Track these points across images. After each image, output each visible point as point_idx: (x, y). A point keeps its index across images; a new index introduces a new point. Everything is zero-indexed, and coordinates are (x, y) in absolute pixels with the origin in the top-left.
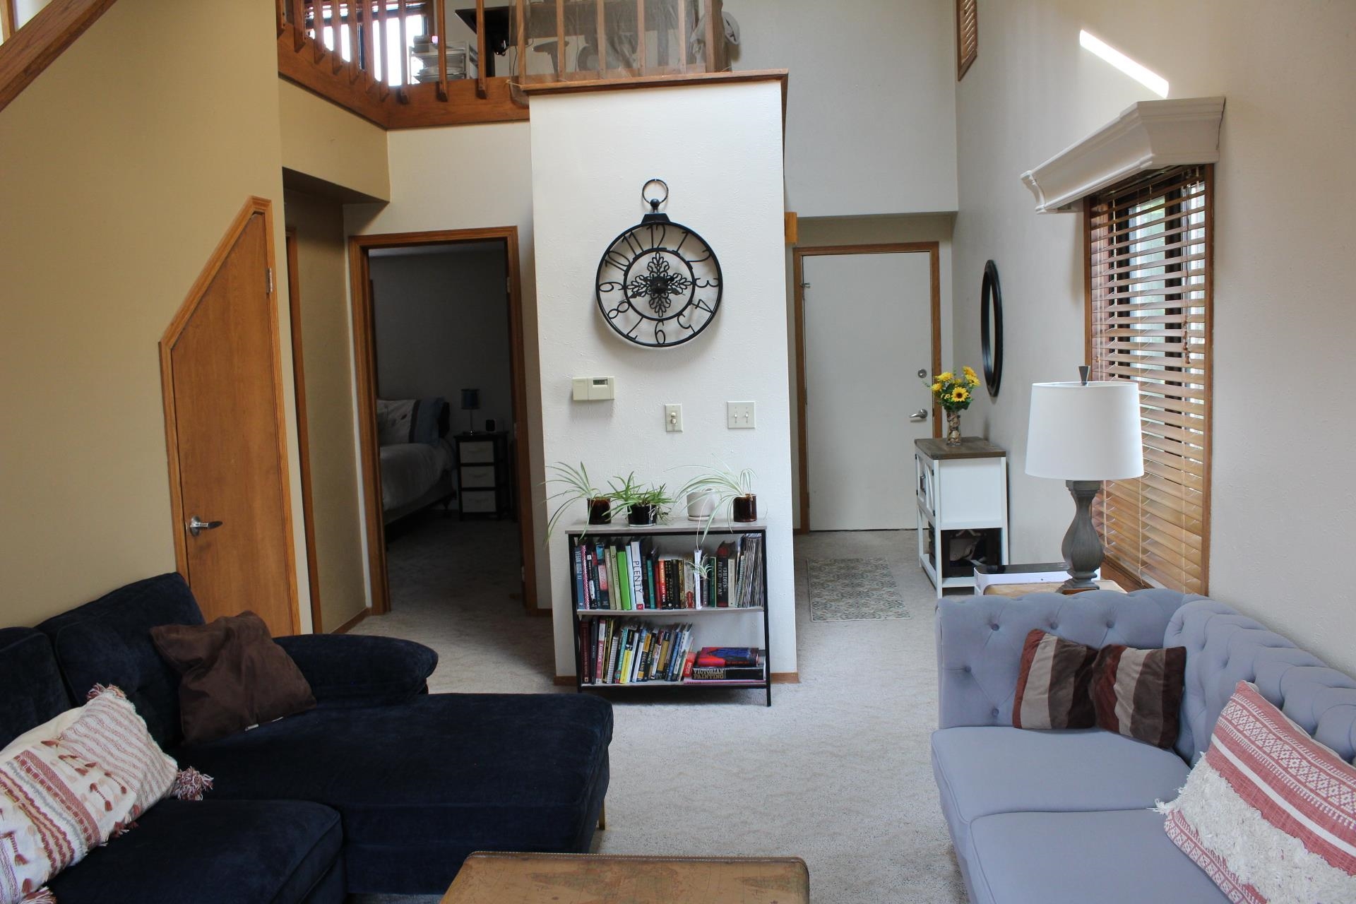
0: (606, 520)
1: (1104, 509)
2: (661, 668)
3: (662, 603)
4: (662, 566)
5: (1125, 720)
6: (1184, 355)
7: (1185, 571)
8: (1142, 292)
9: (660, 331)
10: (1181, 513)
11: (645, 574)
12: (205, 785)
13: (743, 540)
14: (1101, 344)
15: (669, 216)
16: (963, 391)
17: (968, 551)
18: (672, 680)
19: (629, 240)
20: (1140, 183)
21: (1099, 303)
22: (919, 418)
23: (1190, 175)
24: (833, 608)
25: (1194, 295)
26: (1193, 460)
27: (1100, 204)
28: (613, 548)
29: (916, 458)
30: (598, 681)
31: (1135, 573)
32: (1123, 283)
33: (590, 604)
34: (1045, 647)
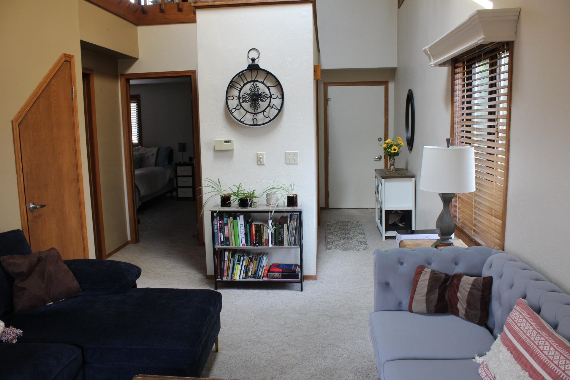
0: (229, 205)
1: (457, 204)
2: (253, 273)
3: (254, 244)
4: (254, 227)
5: (462, 311)
6: (496, 134)
7: (493, 237)
8: (477, 104)
9: (255, 118)
10: (492, 209)
11: (246, 230)
12: (18, 334)
13: (291, 215)
14: (458, 128)
15: (260, 65)
16: (396, 148)
17: (397, 220)
18: (258, 278)
19: (241, 76)
20: (478, 52)
21: (457, 109)
22: (378, 159)
23: (501, 47)
24: (336, 244)
25: (502, 105)
26: (499, 184)
27: (459, 63)
28: (231, 218)
29: (375, 177)
30: (225, 278)
31: (470, 235)
32: (468, 99)
33: (221, 244)
34: (425, 274)
